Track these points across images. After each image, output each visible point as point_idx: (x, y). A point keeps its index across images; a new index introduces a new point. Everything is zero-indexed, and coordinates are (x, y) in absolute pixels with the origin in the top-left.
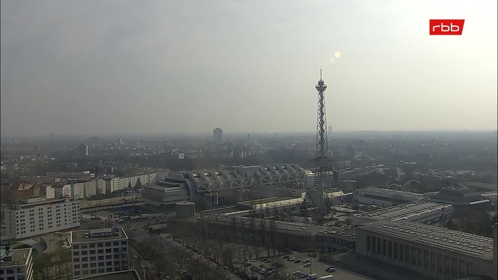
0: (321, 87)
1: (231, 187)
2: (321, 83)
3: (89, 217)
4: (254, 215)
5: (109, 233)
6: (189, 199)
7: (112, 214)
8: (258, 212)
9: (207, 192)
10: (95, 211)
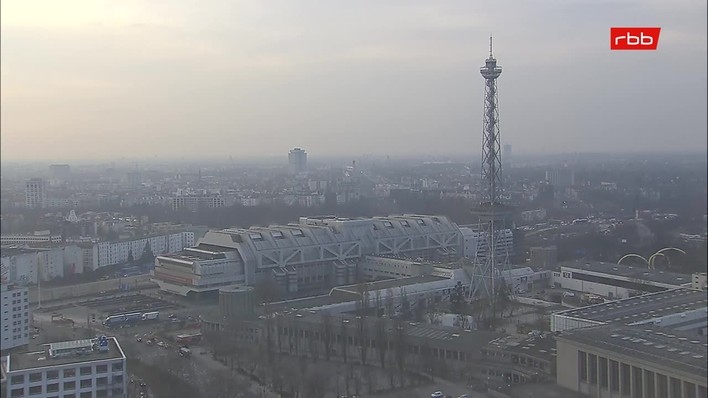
0: (491, 71)
1: (322, 259)
2: (491, 63)
3: (47, 318)
4: (364, 310)
5: (88, 348)
6: (244, 281)
7: (95, 311)
8: (372, 306)
9: (277, 268)
10: (60, 308)
